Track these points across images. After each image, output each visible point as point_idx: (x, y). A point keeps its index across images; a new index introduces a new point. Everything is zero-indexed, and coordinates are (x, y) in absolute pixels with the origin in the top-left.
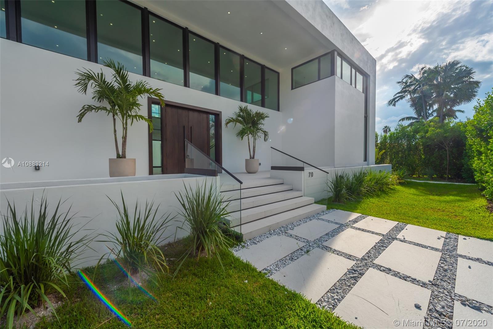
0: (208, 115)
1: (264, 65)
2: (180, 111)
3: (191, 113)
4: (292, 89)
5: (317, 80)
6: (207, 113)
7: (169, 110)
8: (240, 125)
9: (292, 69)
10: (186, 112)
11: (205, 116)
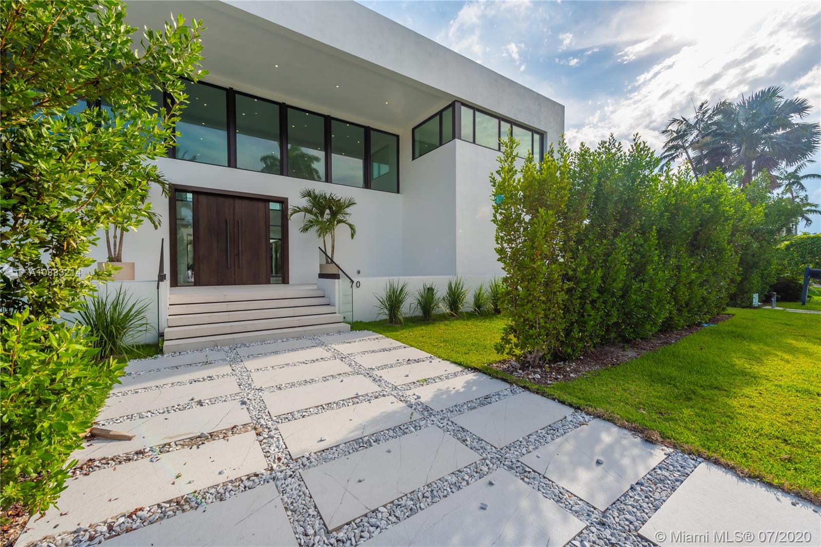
0: (267, 204)
1: (369, 127)
2: (220, 200)
3: (237, 202)
4: (413, 158)
5: (438, 144)
6: (267, 200)
7: (203, 199)
8: (310, 217)
9: (414, 130)
10: (231, 201)
11: (261, 205)
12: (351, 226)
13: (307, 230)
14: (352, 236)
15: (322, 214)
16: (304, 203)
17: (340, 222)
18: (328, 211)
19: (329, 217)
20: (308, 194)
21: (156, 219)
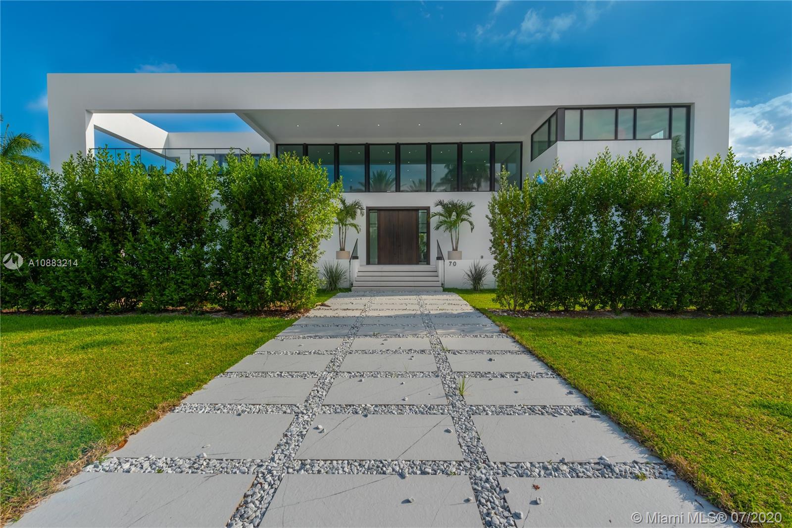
0: (417, 212)
1: (494, 142)
3: (400, 212)
4: (532, 160)
5: (547, 147)
6: (416, 210)
7: (382, 213)
8: (442, 218)
9: (532, 136)
10: (397, 212)
11: (414, 213)
12: (471, 223)
13: (438, 228)
14: (472, 229)
15: (450, 216)
16: (440, 209)
17: (463, 220)
18: (454, 213)
19: (455, 217)
20: (440, 203)
21: (358, 228)
